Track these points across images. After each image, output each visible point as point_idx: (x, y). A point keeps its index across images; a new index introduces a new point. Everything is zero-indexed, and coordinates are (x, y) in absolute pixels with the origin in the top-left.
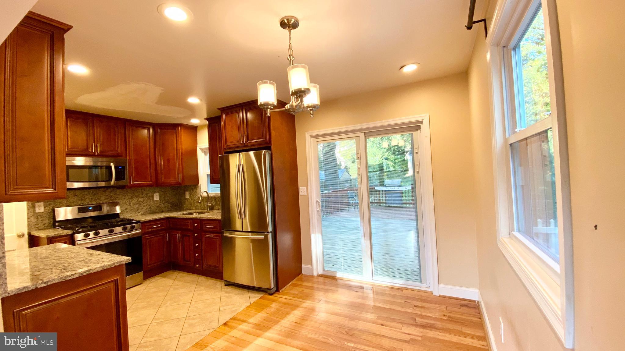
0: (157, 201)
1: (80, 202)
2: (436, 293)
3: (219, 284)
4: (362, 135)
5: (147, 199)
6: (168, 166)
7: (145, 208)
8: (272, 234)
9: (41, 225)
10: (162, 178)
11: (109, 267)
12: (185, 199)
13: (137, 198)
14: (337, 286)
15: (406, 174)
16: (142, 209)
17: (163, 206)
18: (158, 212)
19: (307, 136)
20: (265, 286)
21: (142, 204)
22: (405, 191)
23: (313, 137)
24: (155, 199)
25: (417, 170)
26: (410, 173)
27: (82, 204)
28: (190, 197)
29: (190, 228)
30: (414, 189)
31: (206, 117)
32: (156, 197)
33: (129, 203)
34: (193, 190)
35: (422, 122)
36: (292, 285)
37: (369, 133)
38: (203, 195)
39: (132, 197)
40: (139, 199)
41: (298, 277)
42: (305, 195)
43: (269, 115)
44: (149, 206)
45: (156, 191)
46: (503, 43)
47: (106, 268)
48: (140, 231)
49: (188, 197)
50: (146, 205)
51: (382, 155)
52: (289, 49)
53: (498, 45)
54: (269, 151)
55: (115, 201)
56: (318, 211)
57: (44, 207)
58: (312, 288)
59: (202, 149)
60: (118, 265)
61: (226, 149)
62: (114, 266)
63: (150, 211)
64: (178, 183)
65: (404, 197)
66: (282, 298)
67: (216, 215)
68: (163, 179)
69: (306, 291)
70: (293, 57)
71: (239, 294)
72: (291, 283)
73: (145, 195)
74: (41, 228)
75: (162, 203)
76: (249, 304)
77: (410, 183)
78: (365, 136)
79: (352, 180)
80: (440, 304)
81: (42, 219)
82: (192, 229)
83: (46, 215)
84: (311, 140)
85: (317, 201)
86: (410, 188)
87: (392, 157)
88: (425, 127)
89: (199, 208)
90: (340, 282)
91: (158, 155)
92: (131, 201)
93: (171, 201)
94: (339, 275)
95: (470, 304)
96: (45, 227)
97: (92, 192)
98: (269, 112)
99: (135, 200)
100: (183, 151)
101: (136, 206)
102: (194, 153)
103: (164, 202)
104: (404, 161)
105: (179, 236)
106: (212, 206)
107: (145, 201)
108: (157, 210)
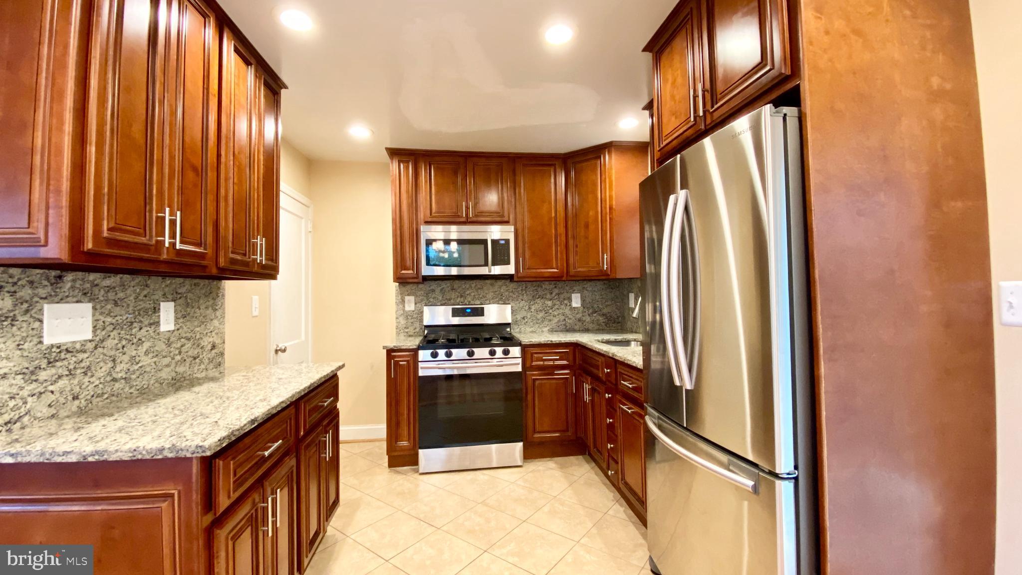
0: (577, 308)
1: (459, 299)
5: (558, 302)
6: (586, 237)
7: (556, 320)
9: (411, 330)
10: (575, 260)
11: (148, 457)
12: (630, 309)
13: (543, 301)
16: (550, 320)
17: (588, 319)
18: (579, 330)
21: (551, 311)
24: (574, 305)
27: (462, 302)
32: (576, 301)
33: (530, 308)
39: (534, 298)
40: (546, 302)
44: (564, 317)
45: (575, 288)
47: (140, 457)
49: (633, 306)
50: (558, 315)
57: (416, 304)
60: (170, 455)
62: (160, 457)
63: (564, 327)
64: (602, 272)
73: (556, 295)
74: (411, 334)
75: (586, 314)
81: (412, 320)
83: (417, 315)
92: (533, 305)
93: (605, 311)
96: (416, 333)
97: (475, 284)
99: (538, 304)
101: (541, 315)
103: (591, 311)
107: (556, 307)
108: (577, 327)
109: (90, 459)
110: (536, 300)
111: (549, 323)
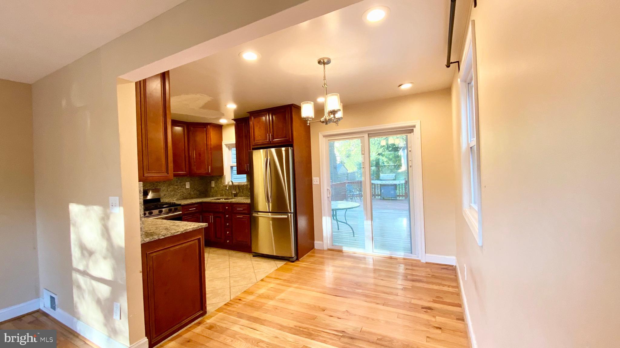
0: (188, 188)
2: (423, 261)
3: (248, 256)
4: (366, 136)
5: (180, 186)
6: (200, 159)
7: (179, 194)
8: (293, 214)
10: (194, 168)
12: (212, 187)
13: (173, 186)
14: (343, 256)
15: (399, 169)
17: (192, 193)
19: (321, 136)
20: (288, 255)
21: (177, 191)
22: (399, 184)
23: (325, 136)
25: (410, 165)
26: (404, 168)
28: (216, 186)
29: (221, 210)
30: (407, 183)
31: (233, 118)
32: (188, 186)
33: (167, 190)
34: (218, 179)
35: (414, 126)
36: (307, 256)
37: (372, 134)
38: (229, 184)
39: (169, 185)
40: (175, 187)
41: (312, 251)
42: (318, 184)
43: (309, 125)
44: (182, 193)
45: (188, 180)
46: (468, 81)
47: (194, 229)
48: (181, 212)
49: (214, 186)
50: (180, 192)
51: (377, 151)
52: (324, 79)
53: (465, 82)
54: (292, 148)
55: (157, 188)
56: (328, 197)
58: (323, 258)
59: (226, 145)
60: (200, 228)
61: (254, 145)
62: (198, 228)
63: (183, 198)
64: (208, 173)
65: (398, 191)
66: (302, 264)
67: (244, 200)
68: (195, 171)
69: (320, 259)
70: (326, 85)
71: (266, 262)
72: (307, 255)
73: (179, 183)
75: (192, 191)
76: (277, 268)
77: (404, 178)
78: (369, 137)
79: (349, 175)
80: (426, 267)
82: (223, 211)
84: (323, 139)
85: (328, 189)
86: (403, 182)
87: (387, 153)
88: (417, 130)
89: (224, 195)
90: (344, 254)
91: (191, 151)
92: (169, 188)
93: (199, 189)
94: (345, 249)
95: (449, 268)
98: (309, 123)
99: (171, 188)
100: (212, 146)
101: (172, 193)
102: (219, 148)
103: (193, 189)
104: (398, 156)
105: (211, 218)
106: (237, 193)
107: (180, 189)
108: (188, 197)
109: (183, 232)
110: (171, 186)
111: (176, 196)
